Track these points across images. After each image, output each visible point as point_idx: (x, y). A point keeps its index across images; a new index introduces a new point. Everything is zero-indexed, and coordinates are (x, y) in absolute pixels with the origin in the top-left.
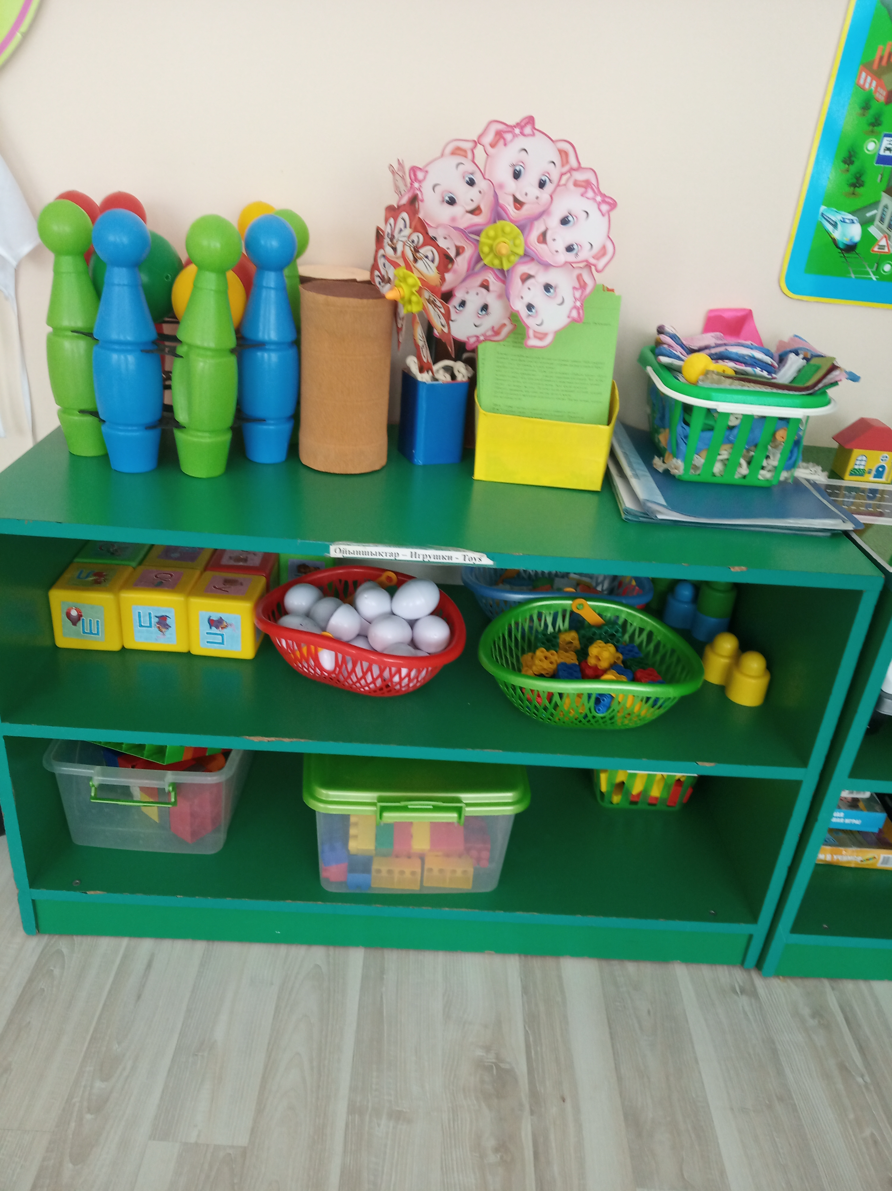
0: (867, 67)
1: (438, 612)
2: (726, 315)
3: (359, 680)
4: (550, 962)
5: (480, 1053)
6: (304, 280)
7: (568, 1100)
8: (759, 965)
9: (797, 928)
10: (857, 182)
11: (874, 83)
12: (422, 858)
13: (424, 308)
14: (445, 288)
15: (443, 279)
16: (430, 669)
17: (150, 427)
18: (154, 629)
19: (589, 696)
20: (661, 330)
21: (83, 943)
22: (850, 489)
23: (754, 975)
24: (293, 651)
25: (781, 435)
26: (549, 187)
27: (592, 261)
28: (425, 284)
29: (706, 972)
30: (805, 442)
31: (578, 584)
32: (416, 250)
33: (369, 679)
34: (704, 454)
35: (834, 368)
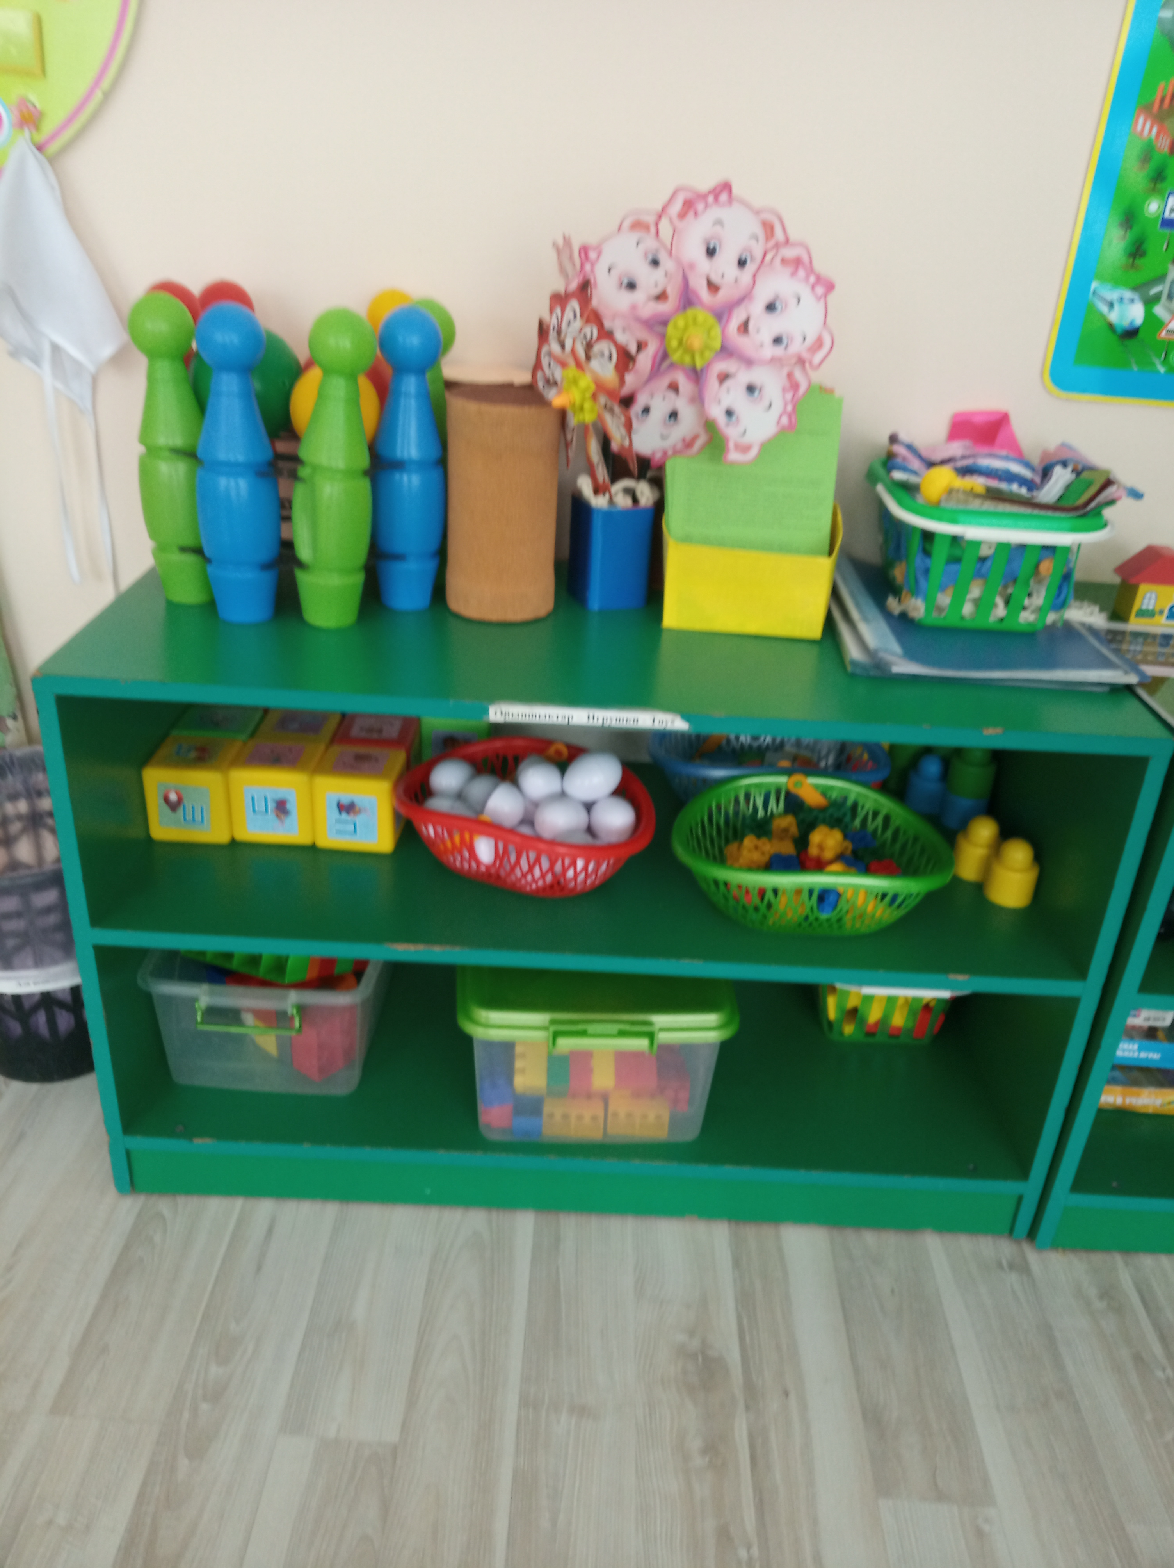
0: (1146, 109)
1: (622, 791)
2: (977, 420)
3: (524, 876)
4: (767, 1231)
5: (681, 1338)
6: (450, 385)
7: (793, 1396)
8: (1032, 1234)
9: (1079, 1185)
10: (1137, 251)
11: (1155, 130)
12: (605, 1098)
13: (600, 418)
14: (625, 391)
15: (622, 381)
16: (612, 861)
17: (266, 567)
18: (271, 815)
19: (811, 892)
20: (893, 439)
21: (188, 1204)
22: (1136, 635)
23: (1026, 1247)
24: (443, 841)
25: (1045, 566)
26: (750, 267)
27: (806, 355)
28: (600, 387)
29: (965, 1243)
30: (1078, 576)
31: (795, 759)
32: (589, 346)
33: (537, 872)
34: (950, 591)
35: (1108, 483)
